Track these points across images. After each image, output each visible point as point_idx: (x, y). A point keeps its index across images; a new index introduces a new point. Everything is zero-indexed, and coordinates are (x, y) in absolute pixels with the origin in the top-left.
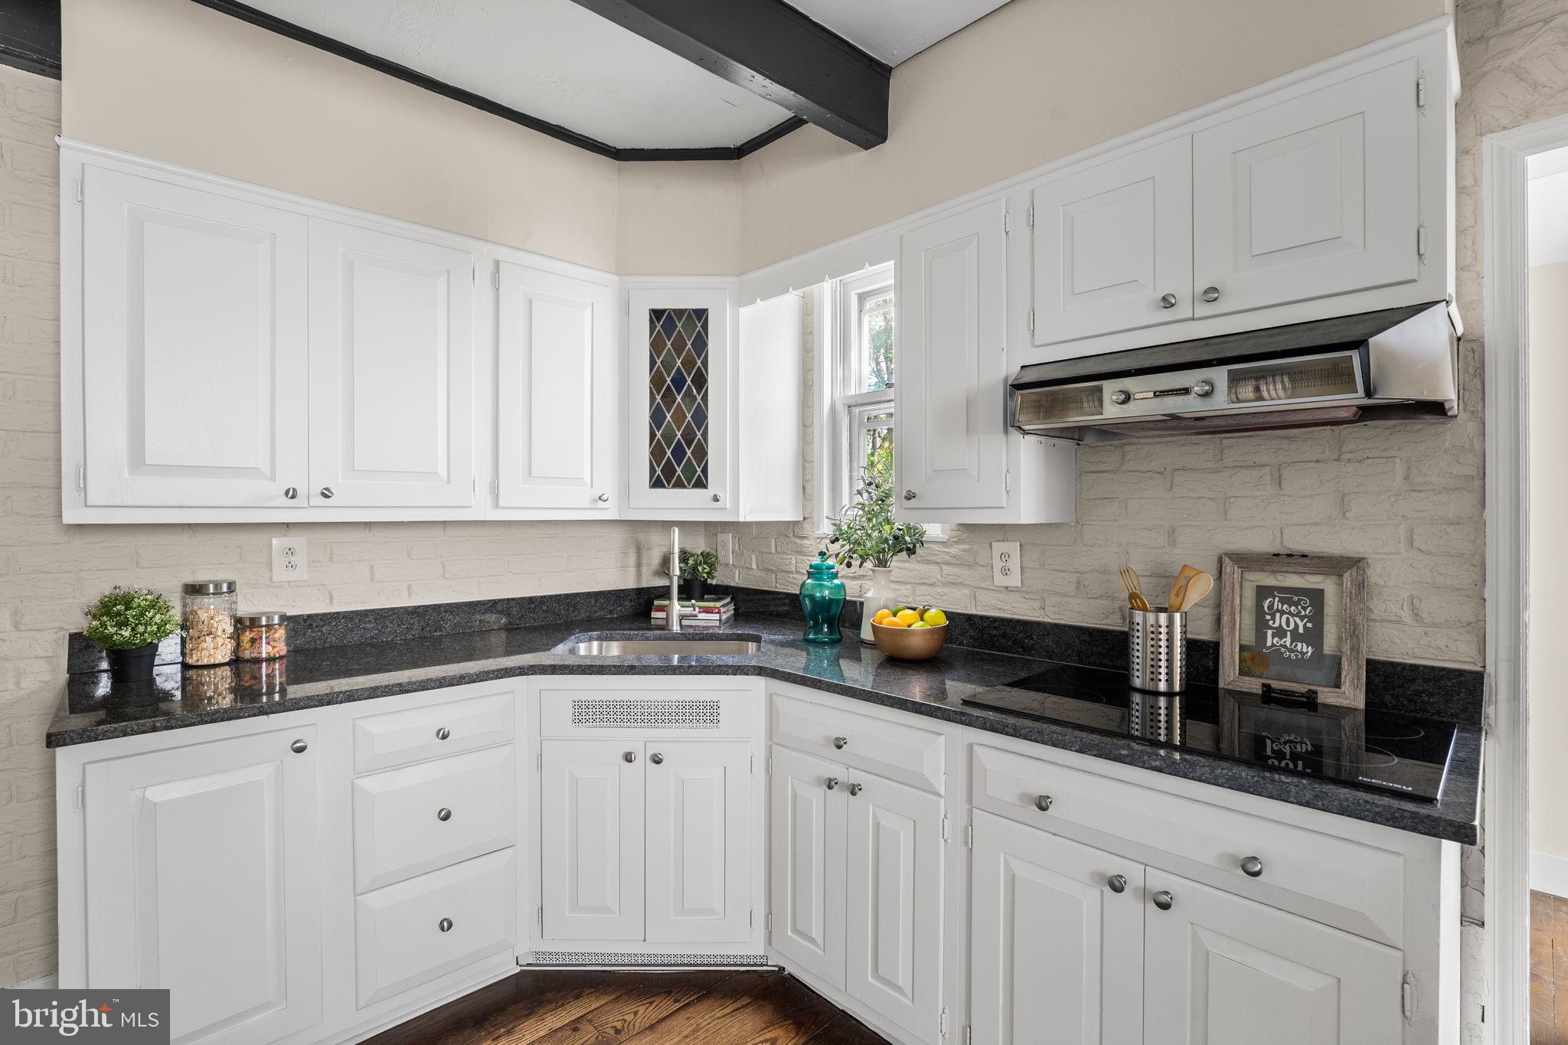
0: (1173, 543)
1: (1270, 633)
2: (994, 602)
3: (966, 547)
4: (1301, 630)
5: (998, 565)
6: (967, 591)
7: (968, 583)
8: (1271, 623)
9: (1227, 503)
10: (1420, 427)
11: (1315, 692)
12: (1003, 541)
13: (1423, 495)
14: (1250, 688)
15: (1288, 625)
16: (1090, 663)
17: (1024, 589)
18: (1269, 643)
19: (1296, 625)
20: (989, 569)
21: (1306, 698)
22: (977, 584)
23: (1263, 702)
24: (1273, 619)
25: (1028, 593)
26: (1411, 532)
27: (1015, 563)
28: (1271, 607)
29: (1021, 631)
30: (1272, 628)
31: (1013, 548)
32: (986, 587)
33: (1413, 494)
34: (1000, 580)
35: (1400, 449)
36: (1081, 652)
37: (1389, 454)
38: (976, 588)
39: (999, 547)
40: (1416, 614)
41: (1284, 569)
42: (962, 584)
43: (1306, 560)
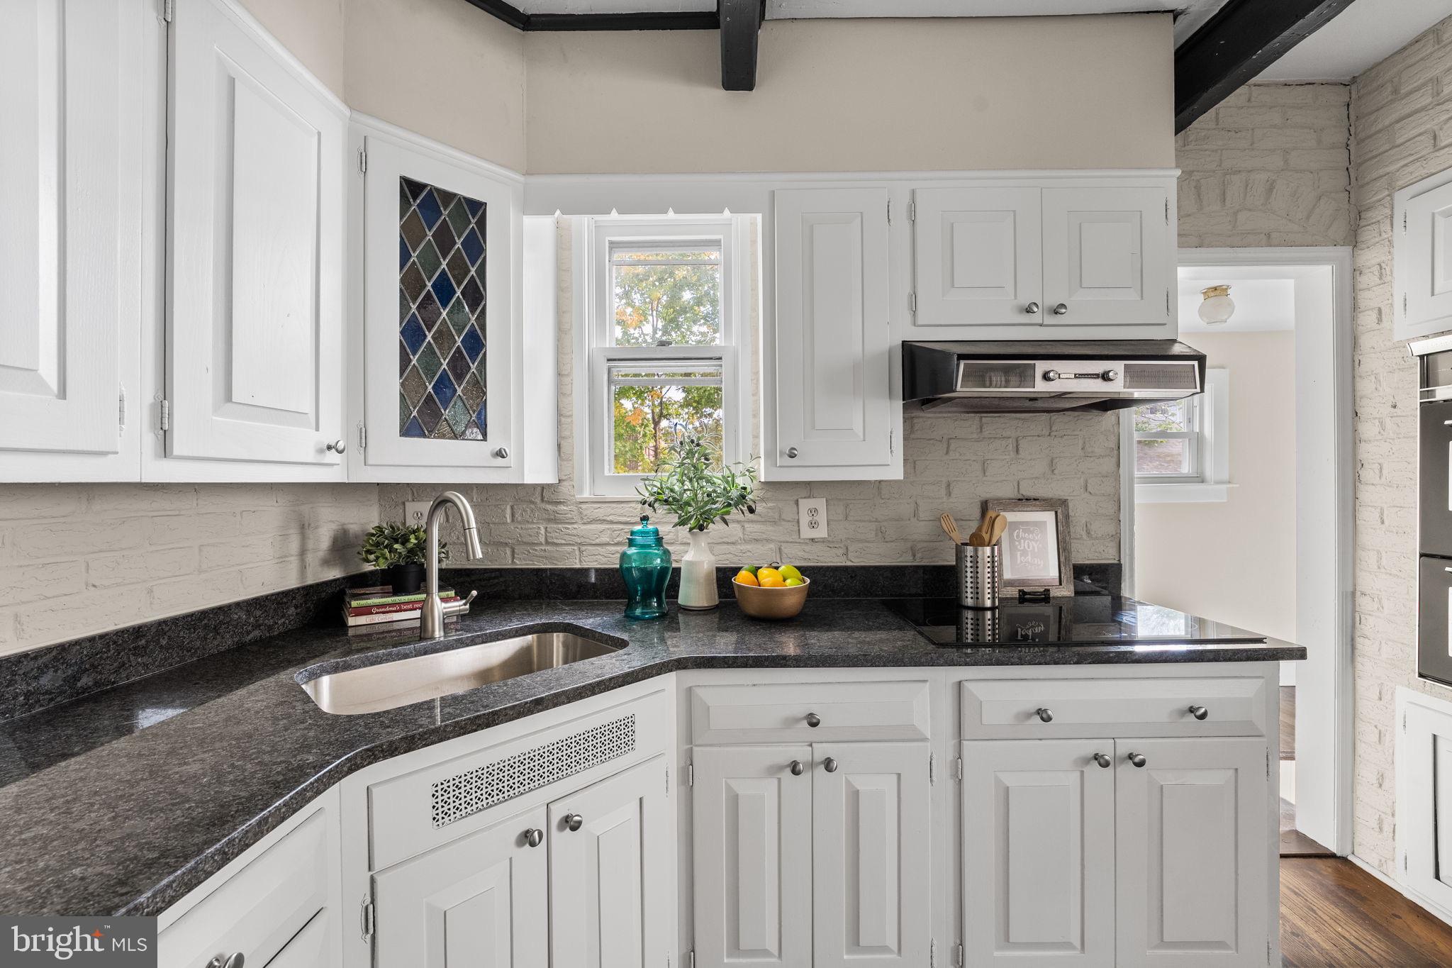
0: (949, 494)
1: (1019, 553)
2: (801, 554)
3: (772, 505)
4: (1036, 550)
5: (805, 519)
6: (772, 546)
7: (773, 538)
8: (1019, 547)
9: (986, 464)
10: (1091, 417)
11: (1049, 590)
12: (809, 497)
13: (1092, 459)
14: (1012, 595)
15: (1029, 548)
16: (892, 595)
17: (830, 539)
18: (1019, 562)
19: (1034, 547)
20: (795, 524)
21: (1044, 595)
22: (783, 539)
23: (1020, 603)
24: (1020, 544)
25: (833, 542)
26: (1086, 481)
27: (822, 518)
28: (1018, 536)
29: (831, 576)
30: (1019, 550)
31: (820, 503)
32: (792, 540)
33: (1087, 458)
34: (807, 533)
35: (1081, 430)
36: (884, 586)
37: (1075, 433)
38: (781, 542)
39: (805, 504)
40: (1088, 533)
41: (1025, 509)
42: (767, 540)
43: (1037, 503)
